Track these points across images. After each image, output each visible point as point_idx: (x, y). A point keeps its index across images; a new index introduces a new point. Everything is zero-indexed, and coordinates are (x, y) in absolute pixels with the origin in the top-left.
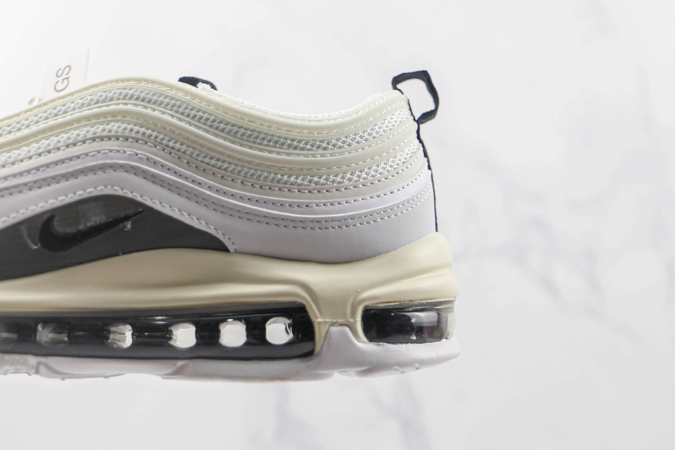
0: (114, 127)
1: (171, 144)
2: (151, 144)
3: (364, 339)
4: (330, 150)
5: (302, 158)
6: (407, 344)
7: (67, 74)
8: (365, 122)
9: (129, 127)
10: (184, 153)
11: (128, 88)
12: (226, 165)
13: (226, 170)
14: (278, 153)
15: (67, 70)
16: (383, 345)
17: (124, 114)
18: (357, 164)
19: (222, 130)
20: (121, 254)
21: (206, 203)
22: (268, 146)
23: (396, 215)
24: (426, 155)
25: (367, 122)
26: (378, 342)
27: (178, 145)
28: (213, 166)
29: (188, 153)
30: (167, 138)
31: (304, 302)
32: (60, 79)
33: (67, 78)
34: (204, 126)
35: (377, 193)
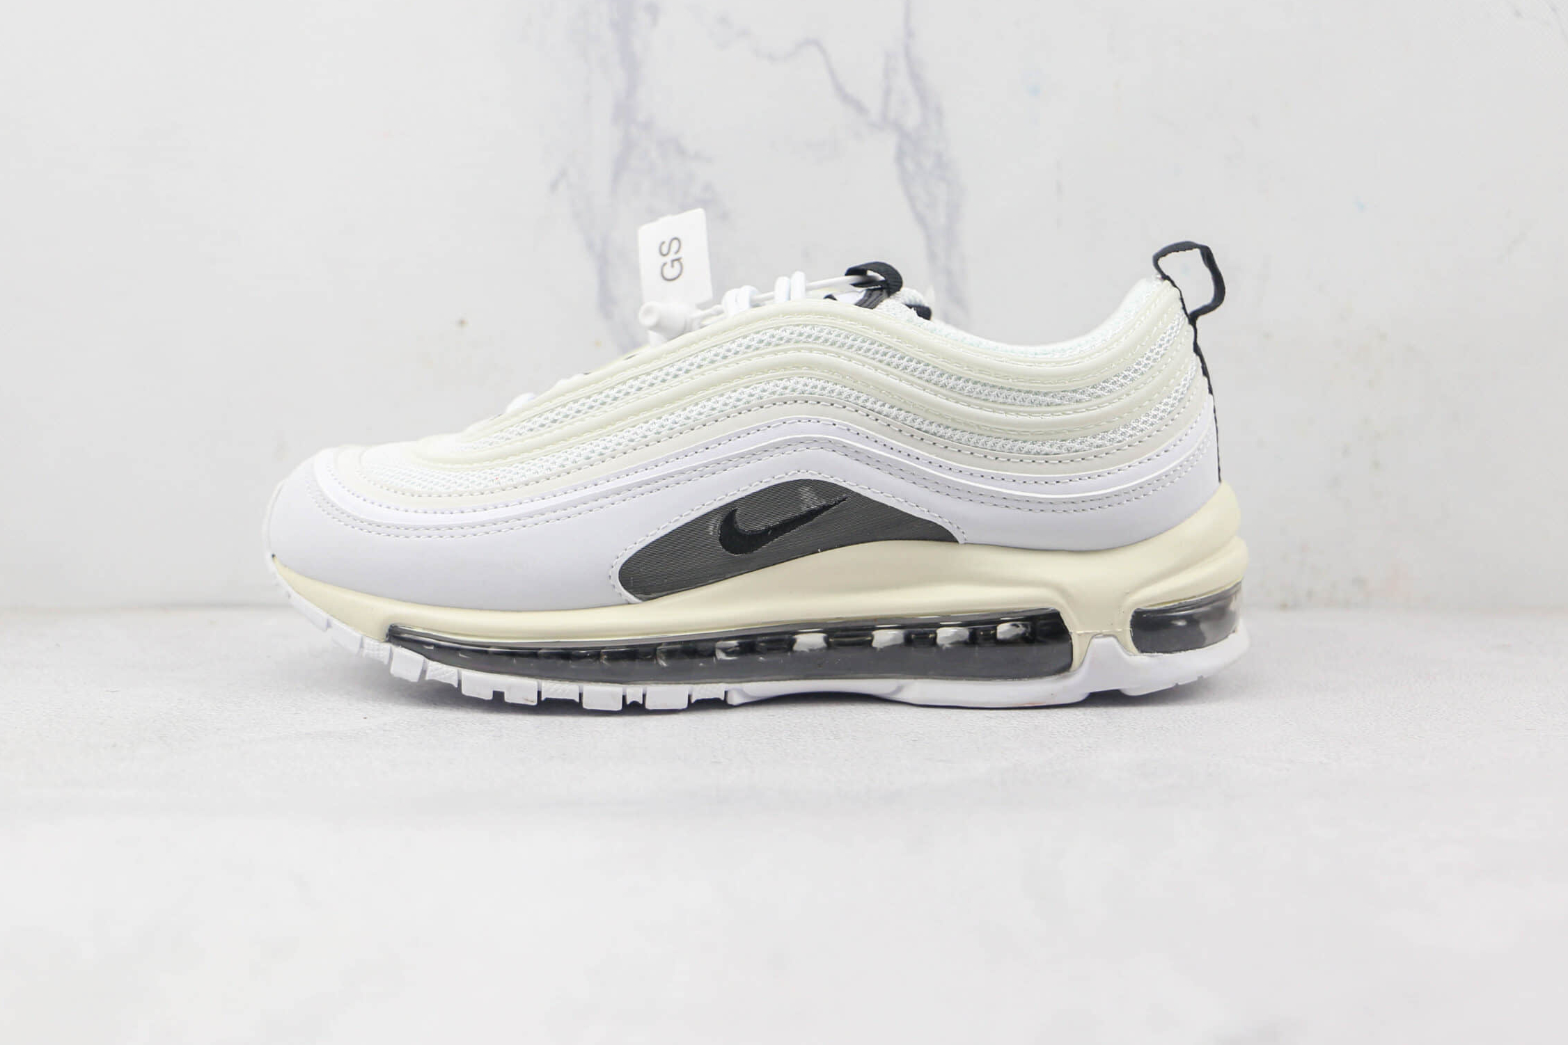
0: (797, 383)
1: (877, 407)
2: (850, 409)
3: (1134, 650)
4: (1086, 401)
5: (1048, 418)
6: (1187, 652)
7: (677, 252)
8: (1130, 354)
9: (821, 384)
10: (896, 418)
11: (809, 325)
12: (950, 433)
13: (950, 438)
14: (1018, 413)
15: (675, 245)
16: (1156, 656)
17: (811, 365)
18: (1121, 417)
19: (944, 386)
20: (819, 550)
21: (927, 484)
22: (1004, 403)
23: (1172, 482)
24: (1205, 373)
25: (1133, 354)
26: (1151, 653)
27: (886, 409)
28: (935, 434)
29: (901, 418)
30: (872, 400)
31: (1059, 609)
32: (668, 259)
33: (678, 260)
34: (919, 381)
35: (1147, 456)
